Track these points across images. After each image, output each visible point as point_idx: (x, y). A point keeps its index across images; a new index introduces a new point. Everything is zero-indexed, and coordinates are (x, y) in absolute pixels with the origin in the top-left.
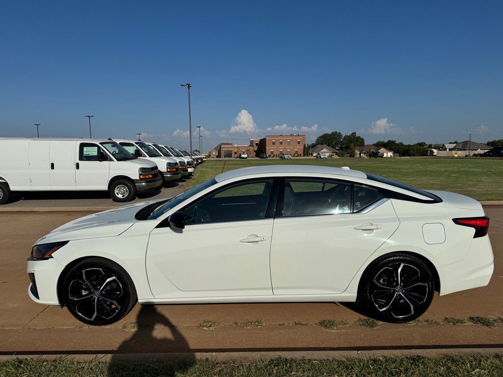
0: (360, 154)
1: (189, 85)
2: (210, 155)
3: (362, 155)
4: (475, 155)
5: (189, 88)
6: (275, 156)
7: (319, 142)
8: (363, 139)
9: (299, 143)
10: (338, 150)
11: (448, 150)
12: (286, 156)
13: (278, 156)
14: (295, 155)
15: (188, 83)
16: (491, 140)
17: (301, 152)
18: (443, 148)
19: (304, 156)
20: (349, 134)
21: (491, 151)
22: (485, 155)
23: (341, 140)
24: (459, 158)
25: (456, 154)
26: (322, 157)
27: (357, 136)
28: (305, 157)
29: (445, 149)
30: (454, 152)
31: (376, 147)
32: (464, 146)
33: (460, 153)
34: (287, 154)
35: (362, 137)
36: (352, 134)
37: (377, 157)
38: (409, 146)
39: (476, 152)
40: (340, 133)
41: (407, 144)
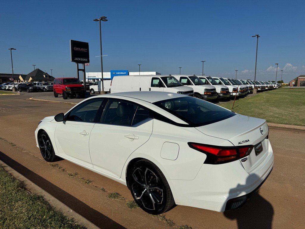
1: (258, 36)
2: (289, 84)
5: (258, 38)
15: (257, 34)
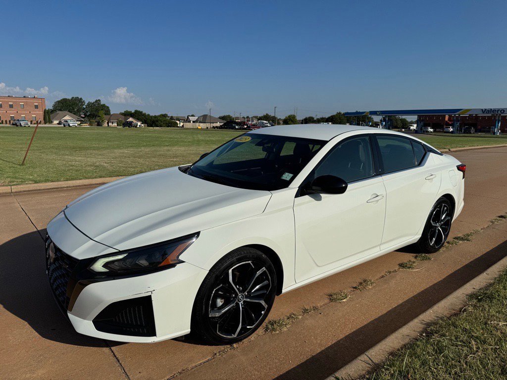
0: (108, 123)
3: (110, 124)
4: (214, 127)
6: (4, 122)
7: (56, 107)
8: (108, 107)
9: (36, 107)
10: (82, 117)
11: (192, 122)
12: (23, 123)
13: (8, 122)
14: (33, 122)
16: (222, 115)
17: (42, 119)
18: (188, 120)
19: (45, 123)
20: (93, 100)
21: (225, 124)
22: (221, 127)
23: (84, 107)
24: (202, 129)
25: (199, 126)
26: (71, 125)
27: (102, 103)
28: (47, 125)
29: (190, 122)
30: (197, 124)
31: (123, 117)
32: (204, 119)
33: (202, 126)
34: (23, 120)
35: (107, 105)
36: (96, 101)
37: (131, 126)
38: (155, 117)
39: (215, 125)
40: (81, 99)
41: (153, 115)
